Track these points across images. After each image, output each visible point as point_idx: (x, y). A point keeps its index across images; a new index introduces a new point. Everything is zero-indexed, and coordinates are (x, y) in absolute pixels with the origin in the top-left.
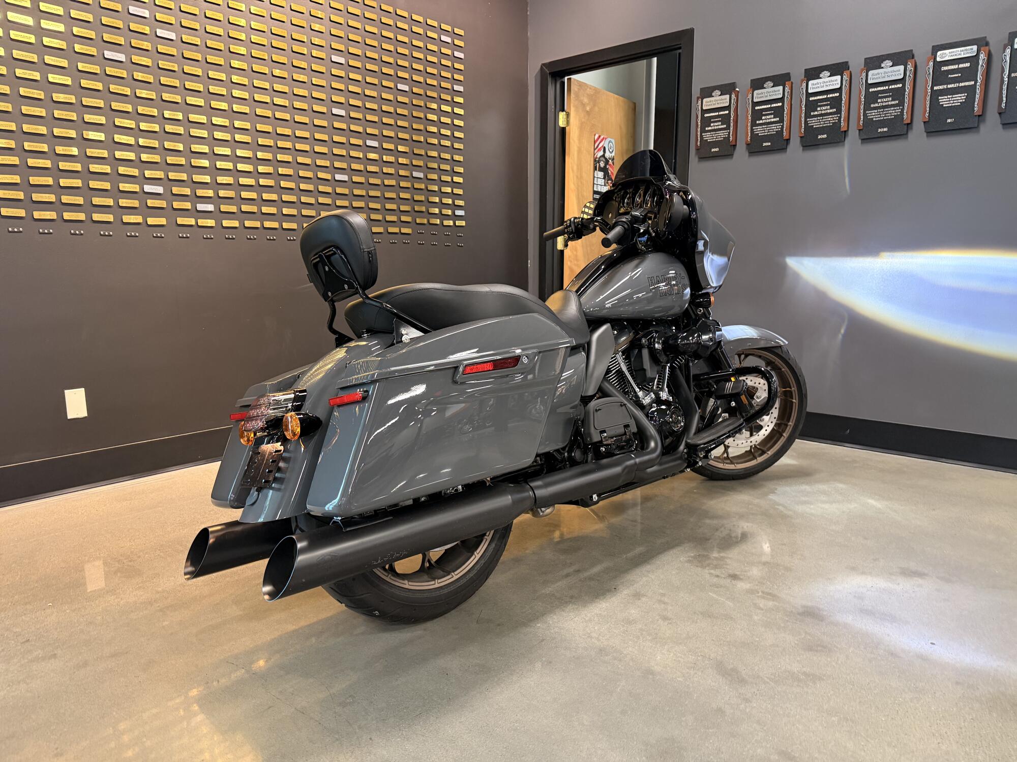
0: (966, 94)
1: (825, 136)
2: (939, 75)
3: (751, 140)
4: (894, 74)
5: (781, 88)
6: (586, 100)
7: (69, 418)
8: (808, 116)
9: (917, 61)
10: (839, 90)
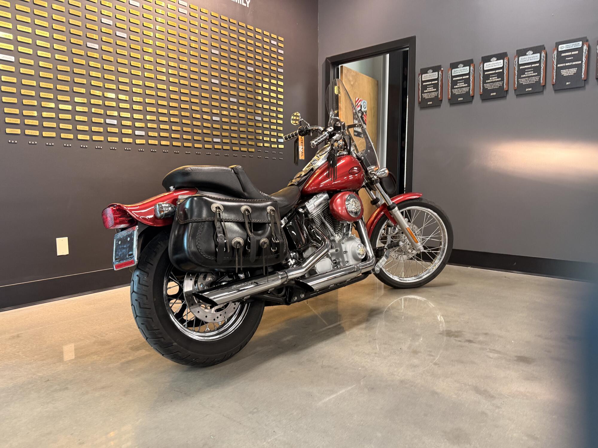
0: (577, 69)
1: (495, 94)
2: (561, 59)
3: (451, 97)
4: (534, 58)
5: (468, 67)
6: (351, 79)
8: (484, 82)
9: (547, 51)
10: (502, 68)
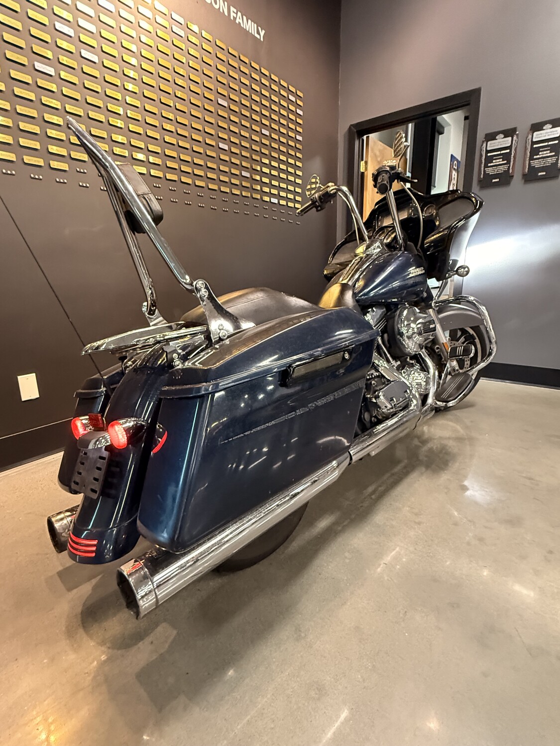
3: (528, 171)
5: (559, 129)
6: (378, 153)
7: (23, 400)
